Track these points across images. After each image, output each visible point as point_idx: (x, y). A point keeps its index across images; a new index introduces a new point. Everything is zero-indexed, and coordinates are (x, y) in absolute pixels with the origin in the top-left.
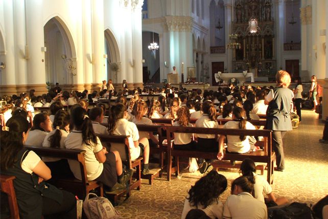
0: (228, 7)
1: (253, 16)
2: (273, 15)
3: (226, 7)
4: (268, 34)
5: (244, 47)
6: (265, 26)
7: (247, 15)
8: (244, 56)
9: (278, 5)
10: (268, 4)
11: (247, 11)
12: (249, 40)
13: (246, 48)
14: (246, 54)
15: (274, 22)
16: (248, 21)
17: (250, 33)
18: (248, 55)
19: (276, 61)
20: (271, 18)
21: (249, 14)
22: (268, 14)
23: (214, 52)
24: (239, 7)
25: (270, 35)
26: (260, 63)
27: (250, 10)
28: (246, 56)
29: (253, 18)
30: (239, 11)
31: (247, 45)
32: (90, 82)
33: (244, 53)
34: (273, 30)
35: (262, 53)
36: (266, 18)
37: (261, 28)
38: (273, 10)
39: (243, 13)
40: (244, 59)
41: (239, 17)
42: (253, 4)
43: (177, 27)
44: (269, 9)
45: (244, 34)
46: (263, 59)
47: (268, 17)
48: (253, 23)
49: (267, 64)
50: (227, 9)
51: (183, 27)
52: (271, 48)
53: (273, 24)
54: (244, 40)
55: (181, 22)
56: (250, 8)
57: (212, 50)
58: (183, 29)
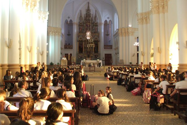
0: (75, 24)
1: (88, 30)
2: (98, 30)
3: (74, 24)
4: (96, 40)
5: (83, 47)
6: (95, 36)
7: (85, 29)
8: (83, 51)
9: (101, 25)
10: (96, 25)
11: (85, 27)
12: (86, 43)
13: (84, 47)
14: (84, 50)
15: (99, 34)
16: (86, 32)
17: (86, 39)
18: (85, 51)
19: (100, 54)
20: (98, 32)
21: (86, 29)
22: (96, 30)
23: (66, 48)
24: (81, 25)
25: (97, 41)
26: (92, 55)
27: (87, 27)
28: (84, 51)
29: (88, 31)
30: (81, 27)
31: (85, 45)
32: (28, 63)
33: (83, 49)
34: (98, 38)
35: (93, 50)
36: (95, 32)
37: (92, 36)
38: (99, 28)
39: (83, 28)
40: (83, 53)
41: (81, 30)
42: (89, 24)
43: (53, 33)
44: (96, 27)
45: (84, 39)
46: (93, 53)
47: (96, 31)
48: (88, 34)
49: (95, 56)
50: (74, 25)
51: (57, 33)
52: (98, 47)
53: (99, 35)
54: (84, 42)
55: (55, 31)
56: (87, 25)
57: (65, 47)
58: (57, 35)
